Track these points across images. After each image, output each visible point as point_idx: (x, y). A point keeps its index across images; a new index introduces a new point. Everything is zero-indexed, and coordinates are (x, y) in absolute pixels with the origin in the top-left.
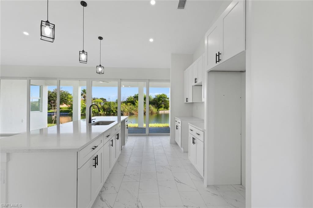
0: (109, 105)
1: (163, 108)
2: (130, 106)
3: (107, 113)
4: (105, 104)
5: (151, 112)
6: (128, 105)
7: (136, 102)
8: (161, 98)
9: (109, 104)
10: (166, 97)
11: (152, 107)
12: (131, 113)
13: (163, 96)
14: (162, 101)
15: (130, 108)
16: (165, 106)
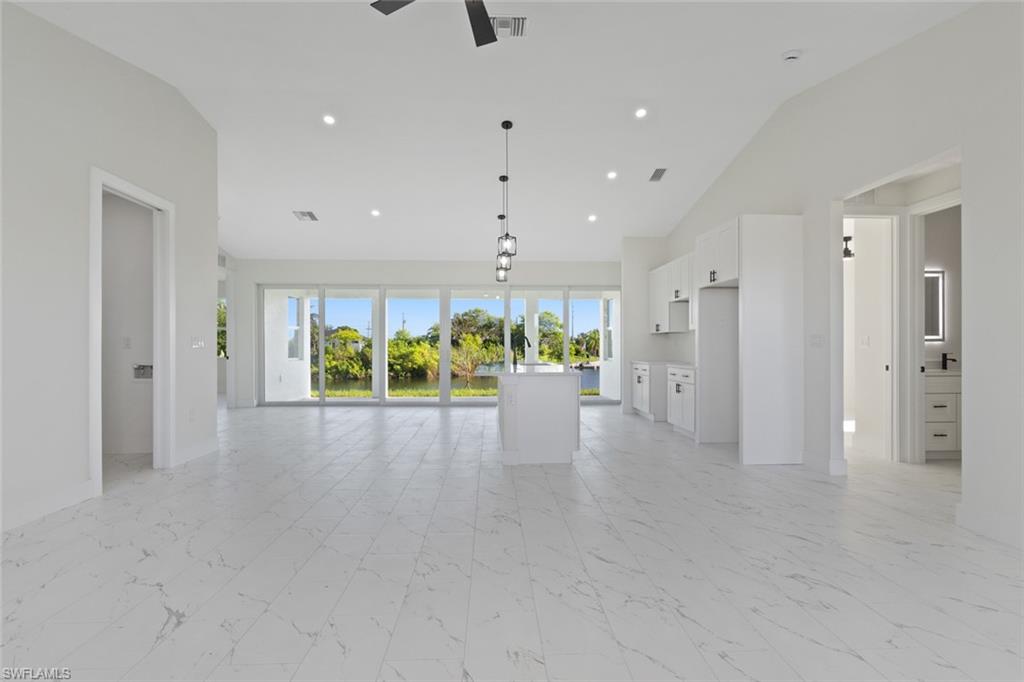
7: (463, 340)
16: (551, 351)
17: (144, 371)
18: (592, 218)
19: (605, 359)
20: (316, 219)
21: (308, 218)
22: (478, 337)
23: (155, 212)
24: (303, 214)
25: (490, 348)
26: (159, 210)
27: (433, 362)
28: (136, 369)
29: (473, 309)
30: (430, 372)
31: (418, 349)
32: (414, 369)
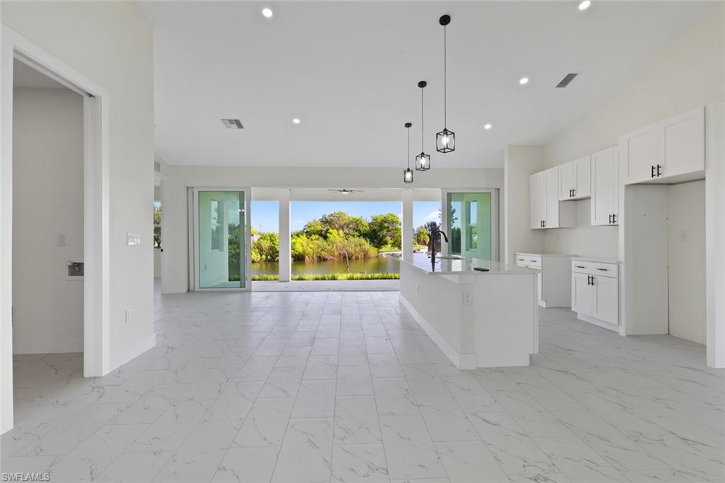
0: (271, 241)
1: (389, 246)
2: (316, 241)
3: (267, 258)
4: (261, 238)
5: (364, 255)
6: (312, 240)
7: (330, 233)
8: (386, 222)
9: (270, 238)
10: (396, 220)
11: (366, 243)
12: (319, 257)
13: (390, 219)
14: (388, 231)
15: (319, 246)
16: (393, 242)
17: (77, 269)
18: (488, 127)
19: (467, 250)
20: (242, 127)
21: (235, 126)
22: (341, 232)
23: (86, 98)
24: (231, 122)
25: (350, 239)
26: (91, 96)
27: (309, 249)
28: (70, 266)
29: (337, 212)
30: (307, 257)
31: (299, 240)
32: (296, 255)
